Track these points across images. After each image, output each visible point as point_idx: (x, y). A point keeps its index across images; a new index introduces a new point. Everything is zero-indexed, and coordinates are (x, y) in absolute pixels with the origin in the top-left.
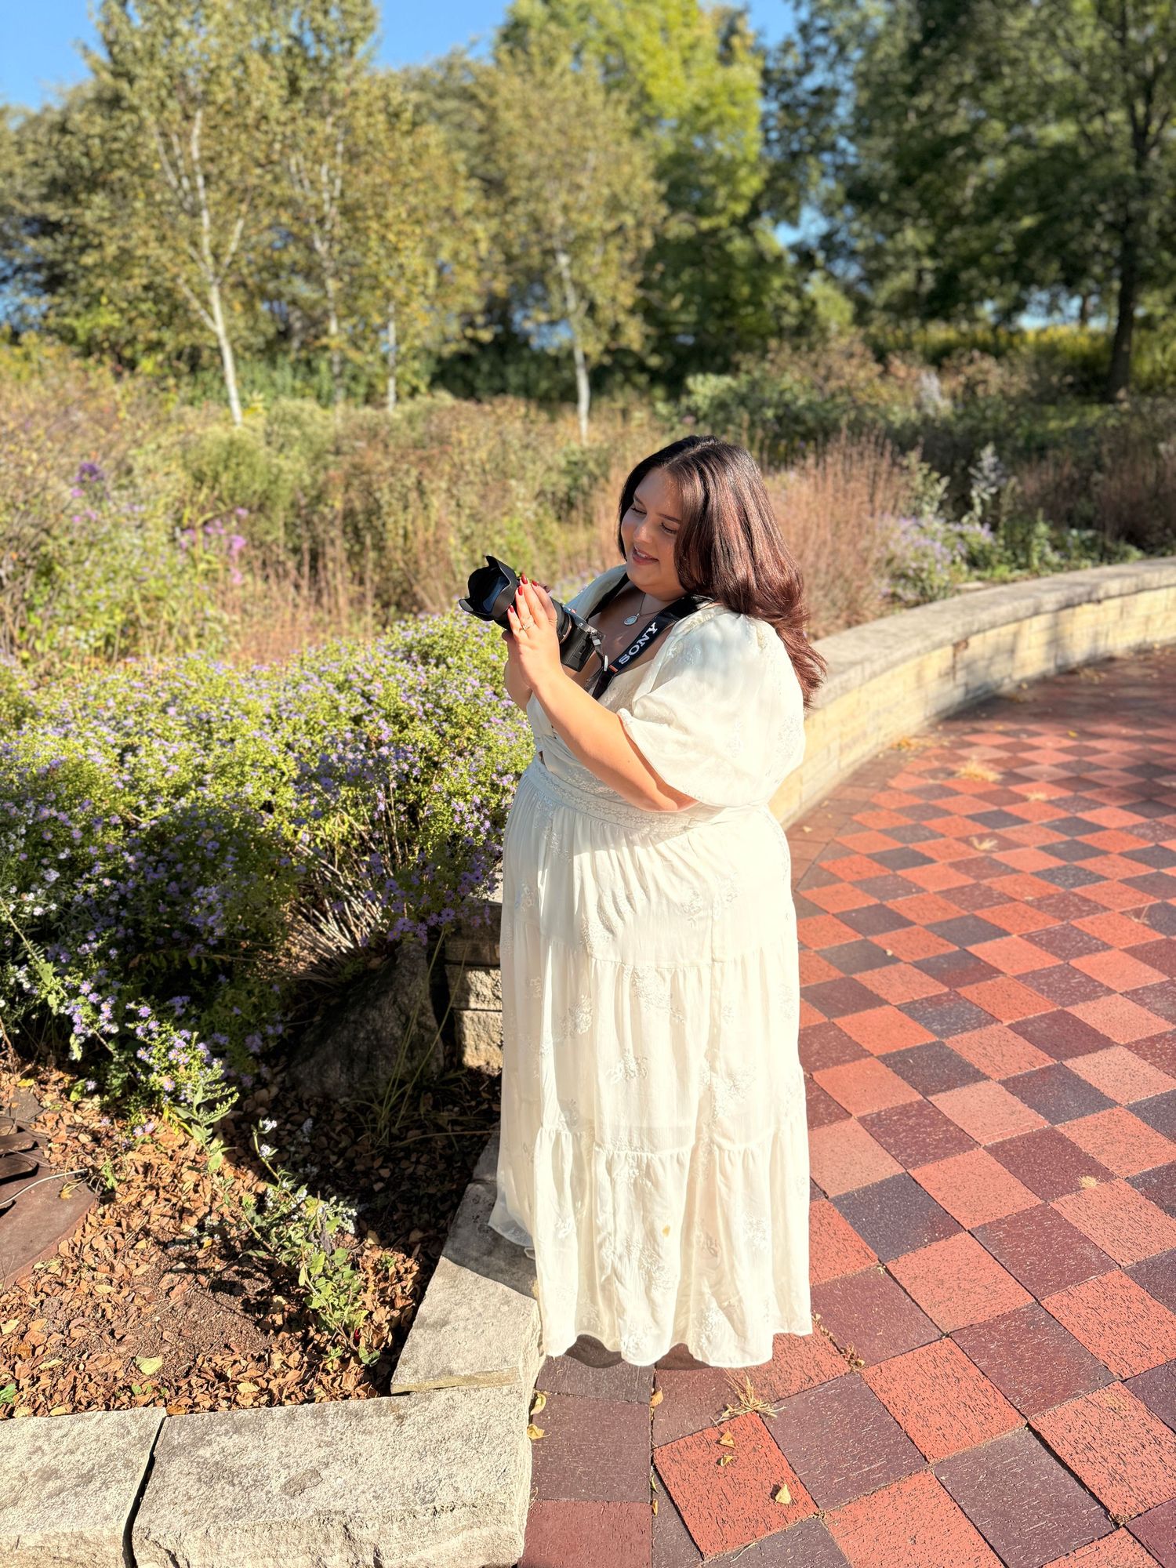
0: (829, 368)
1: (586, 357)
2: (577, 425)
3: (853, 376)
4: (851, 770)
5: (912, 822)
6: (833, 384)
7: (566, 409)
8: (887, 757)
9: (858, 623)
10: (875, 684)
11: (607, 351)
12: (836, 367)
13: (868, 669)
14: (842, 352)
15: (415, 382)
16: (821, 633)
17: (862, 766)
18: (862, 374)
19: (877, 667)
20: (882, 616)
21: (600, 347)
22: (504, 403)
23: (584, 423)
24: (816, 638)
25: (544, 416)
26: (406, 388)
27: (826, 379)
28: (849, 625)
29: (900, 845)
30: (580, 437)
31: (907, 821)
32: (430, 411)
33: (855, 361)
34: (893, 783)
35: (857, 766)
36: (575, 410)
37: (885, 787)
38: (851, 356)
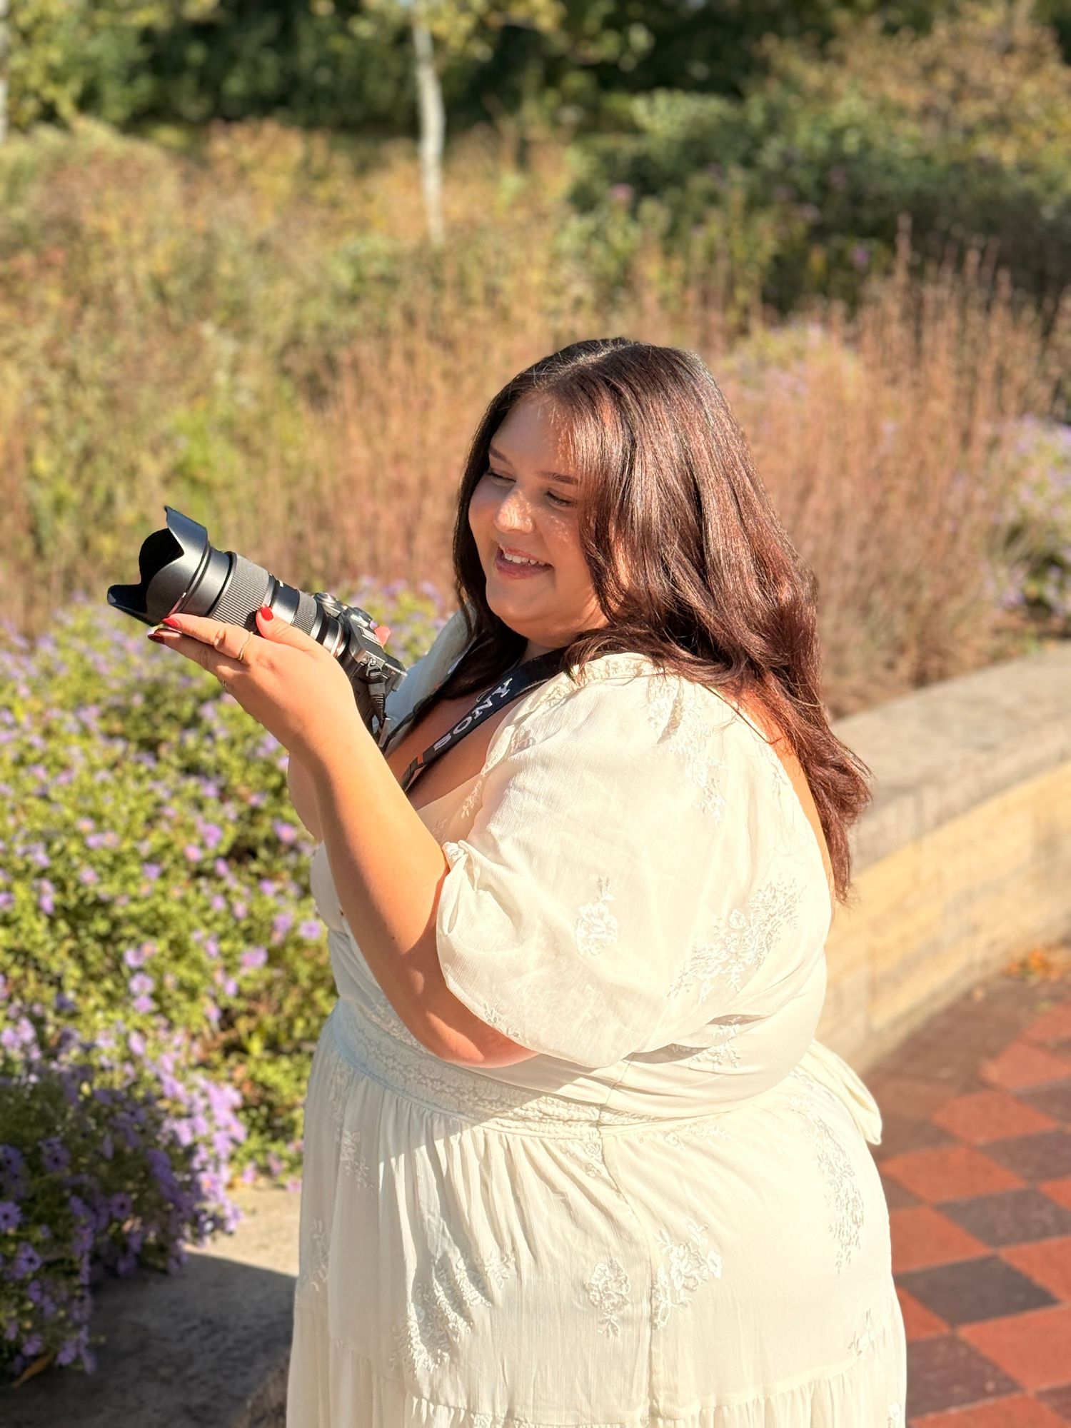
0: (961, 77)
1: (437, 42)
2: (415, 183)
3: (1012, 92)
4: (902, 1032)
5: (1018, 1185)
6: (972, 111)
7: (395, 150)
8: (992, 999)
9: (943, 676)
10: (949, 834)
11: (481, 28)
12: (975, 74)
13: (932, 801)
14: (988, 42)
15: (50, 92)
16: (850, 703)
17: (930, 1023)
18: (1030, 88)
19: (955, 795)
20: (997, 658)
21: (465, 23)
22: (256, 135)
23: (432, 181)
24: (839, 714)
25: (342, 162)
26: (31, 106)
27: (956, 97)
28: (921, 680)
29: (979, 1251)
30: (420, 213)
31: (1009, 1181)
32: (59, 163)
33: (1015, 62)
34: (993, 1072)
35: (917, 1021)
36: (414, 156)
37: (974, 1083)
38: (1009, 49)
